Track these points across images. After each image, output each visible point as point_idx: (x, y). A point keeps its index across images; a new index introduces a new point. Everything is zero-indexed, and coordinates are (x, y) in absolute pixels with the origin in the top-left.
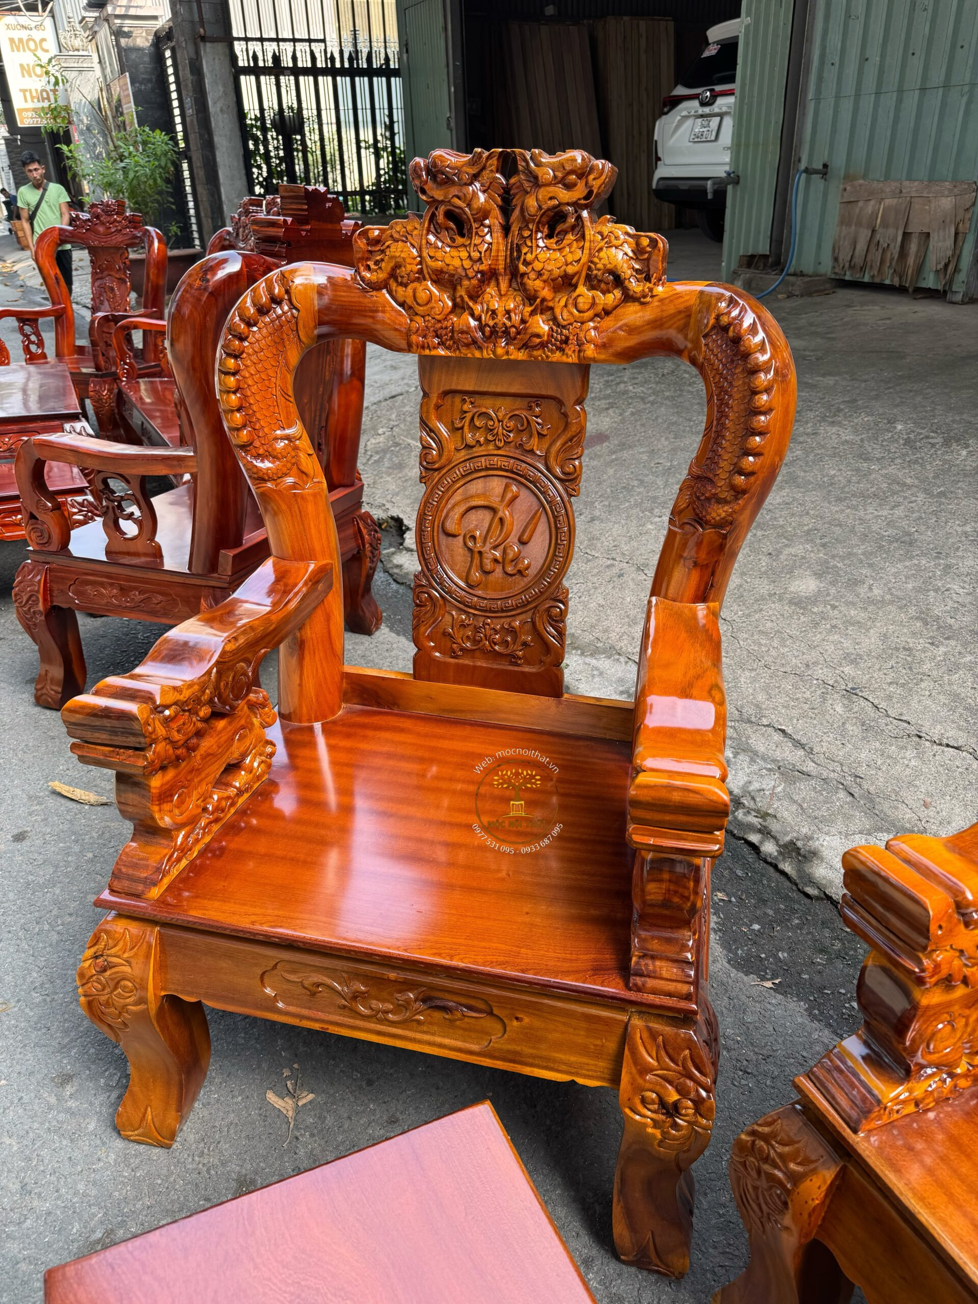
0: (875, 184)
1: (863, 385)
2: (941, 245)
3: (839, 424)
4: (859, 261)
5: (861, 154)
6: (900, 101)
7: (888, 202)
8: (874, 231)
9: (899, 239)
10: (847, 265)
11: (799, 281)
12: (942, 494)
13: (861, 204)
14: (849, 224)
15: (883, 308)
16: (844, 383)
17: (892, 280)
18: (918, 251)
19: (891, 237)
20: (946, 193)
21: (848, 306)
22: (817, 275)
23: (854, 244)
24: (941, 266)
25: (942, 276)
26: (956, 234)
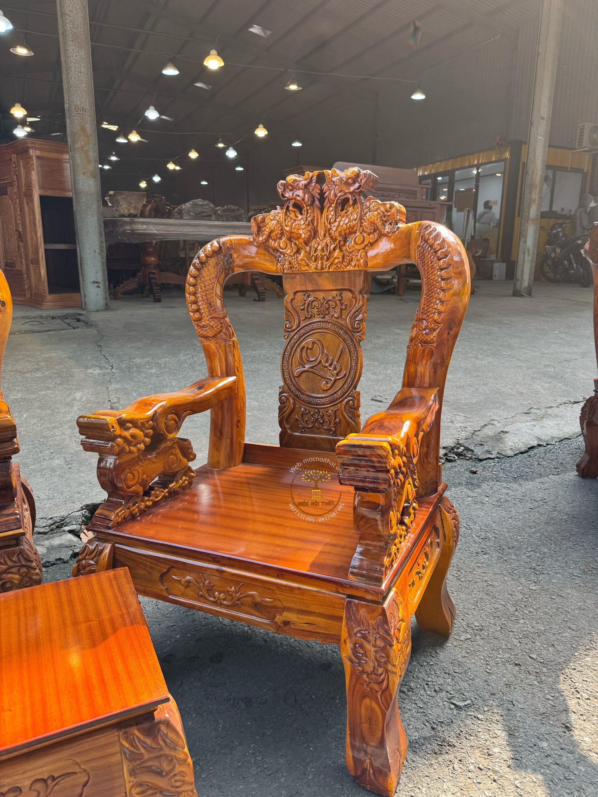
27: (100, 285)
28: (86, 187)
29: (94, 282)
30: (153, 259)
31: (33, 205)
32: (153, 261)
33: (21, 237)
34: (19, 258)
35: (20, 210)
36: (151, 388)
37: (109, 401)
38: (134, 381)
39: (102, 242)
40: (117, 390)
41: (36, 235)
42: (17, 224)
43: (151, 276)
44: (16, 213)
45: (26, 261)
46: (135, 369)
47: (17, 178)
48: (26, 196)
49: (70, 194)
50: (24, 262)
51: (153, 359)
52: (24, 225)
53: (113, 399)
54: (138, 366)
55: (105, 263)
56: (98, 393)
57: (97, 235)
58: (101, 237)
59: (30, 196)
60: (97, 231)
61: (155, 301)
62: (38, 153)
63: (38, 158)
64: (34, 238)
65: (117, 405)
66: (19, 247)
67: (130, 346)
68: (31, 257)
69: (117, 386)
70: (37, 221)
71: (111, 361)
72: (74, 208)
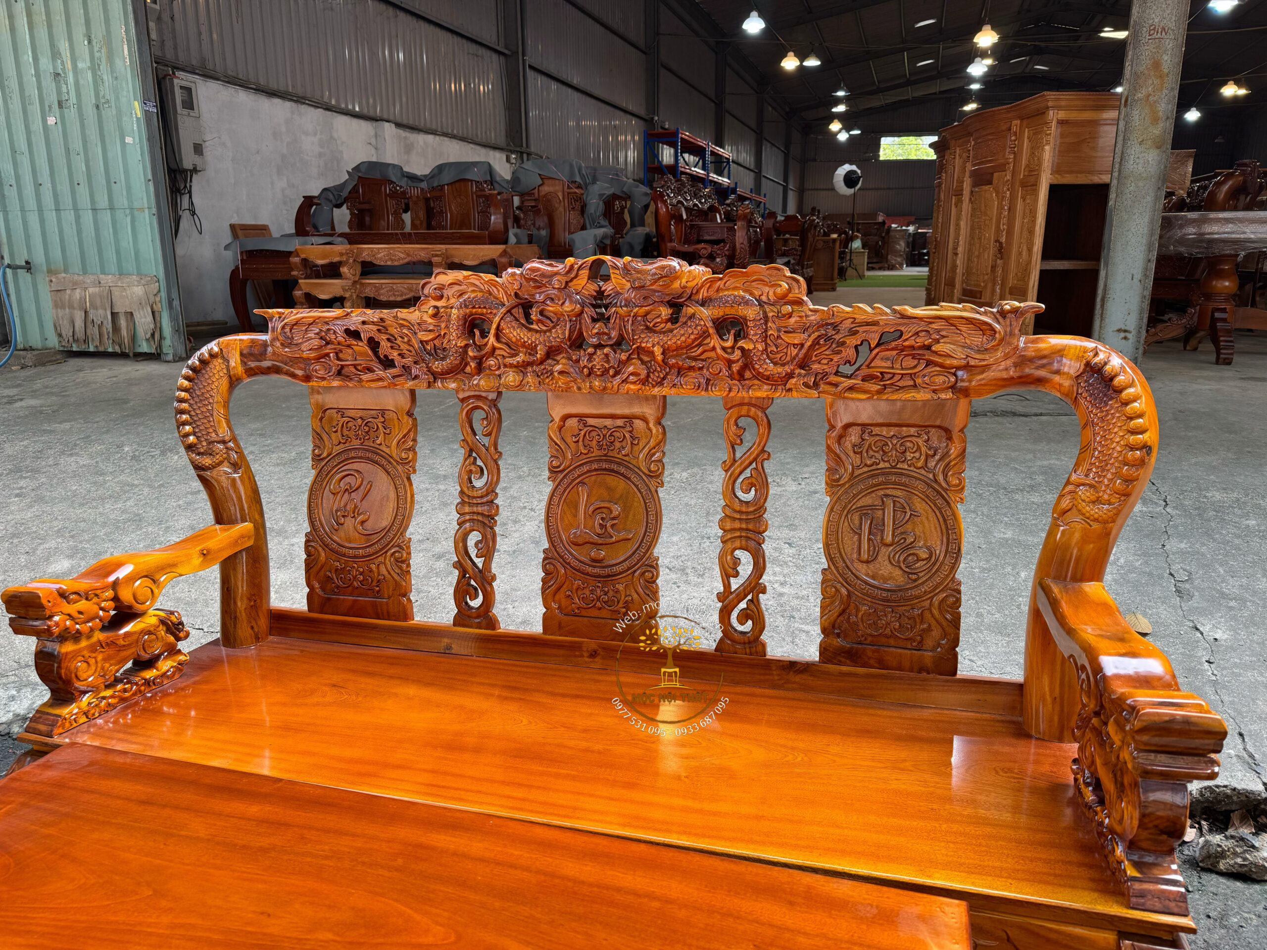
0: (76, 277)
1: (95, 425)
2: (144, 321)
3: (77, 454)
4: (80, 334)
5: (57, 254)
6: (78, 218)
7: (91, 290)
8: (86, 312)
9: (109, 317)
10: (71, 339)
11: (29, 355)
12: (162, 485)
13: (68, 292)
14: (63, 307)
15: (110, 369)
16: (79, 426)
17: (113, 348)
18: (127, 326)
19: (102, 315)
20: (136, 283)
21: (80, 371)
22: (46, 349)
23: (73, 323)
24: (148, 336)
25: (152, 343)
26: (153, 313)
27: (1129, 335)
28: (1140, 165)
29: (1119, 331)
30: (1227, 284)
31: (1036, 201)
32: (1226, 287)
33: (1002, 251)
34: (990, 285)
35: (1009, 209)
36: (1254, 562)
37: (1171, 574)
38: (1214, 540)
39: (1149, 261)
40: (1183, 553)
41: (1030, 250)
42: (998, 230)
43: (1217, 315)
44: (1001, 213)
45: (1001, 289)
46: (1212, 513)
47: (1015, 158)
48: (1024, 185)
49: (1105, 179)
50: (998, 291)
51: (1247, 495)
52: (1010, 232)
53: (1177, 571)
54: (1219, 509)
55: (1148, 297)
56: (1145, 554)
57: (1143, 248)
58: (1149, 251)
59: (1030, 185)
60: (1144, 241)
61: (1217, 362)
62: (1062, 115)
63: (1061, 122)
64: (1024, 253)
65: (1187, 586)
66: (994, 268)
67: (1193, 461)
68: (1011, 282)
69: (1183, 546)
70: (1037, 228)
71: (1162, 490)
72: (1111, 203)
